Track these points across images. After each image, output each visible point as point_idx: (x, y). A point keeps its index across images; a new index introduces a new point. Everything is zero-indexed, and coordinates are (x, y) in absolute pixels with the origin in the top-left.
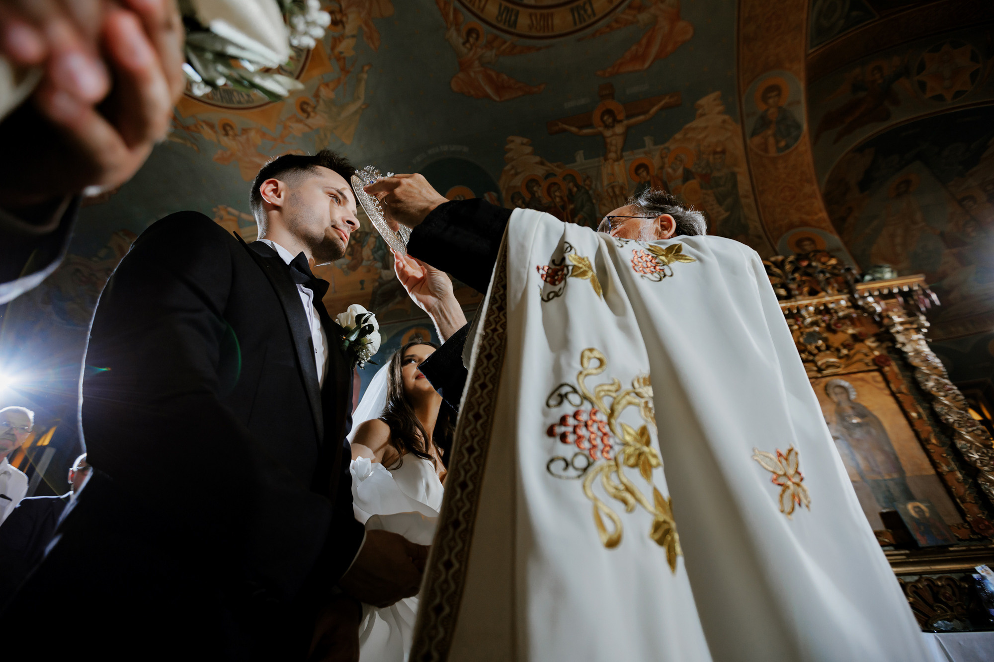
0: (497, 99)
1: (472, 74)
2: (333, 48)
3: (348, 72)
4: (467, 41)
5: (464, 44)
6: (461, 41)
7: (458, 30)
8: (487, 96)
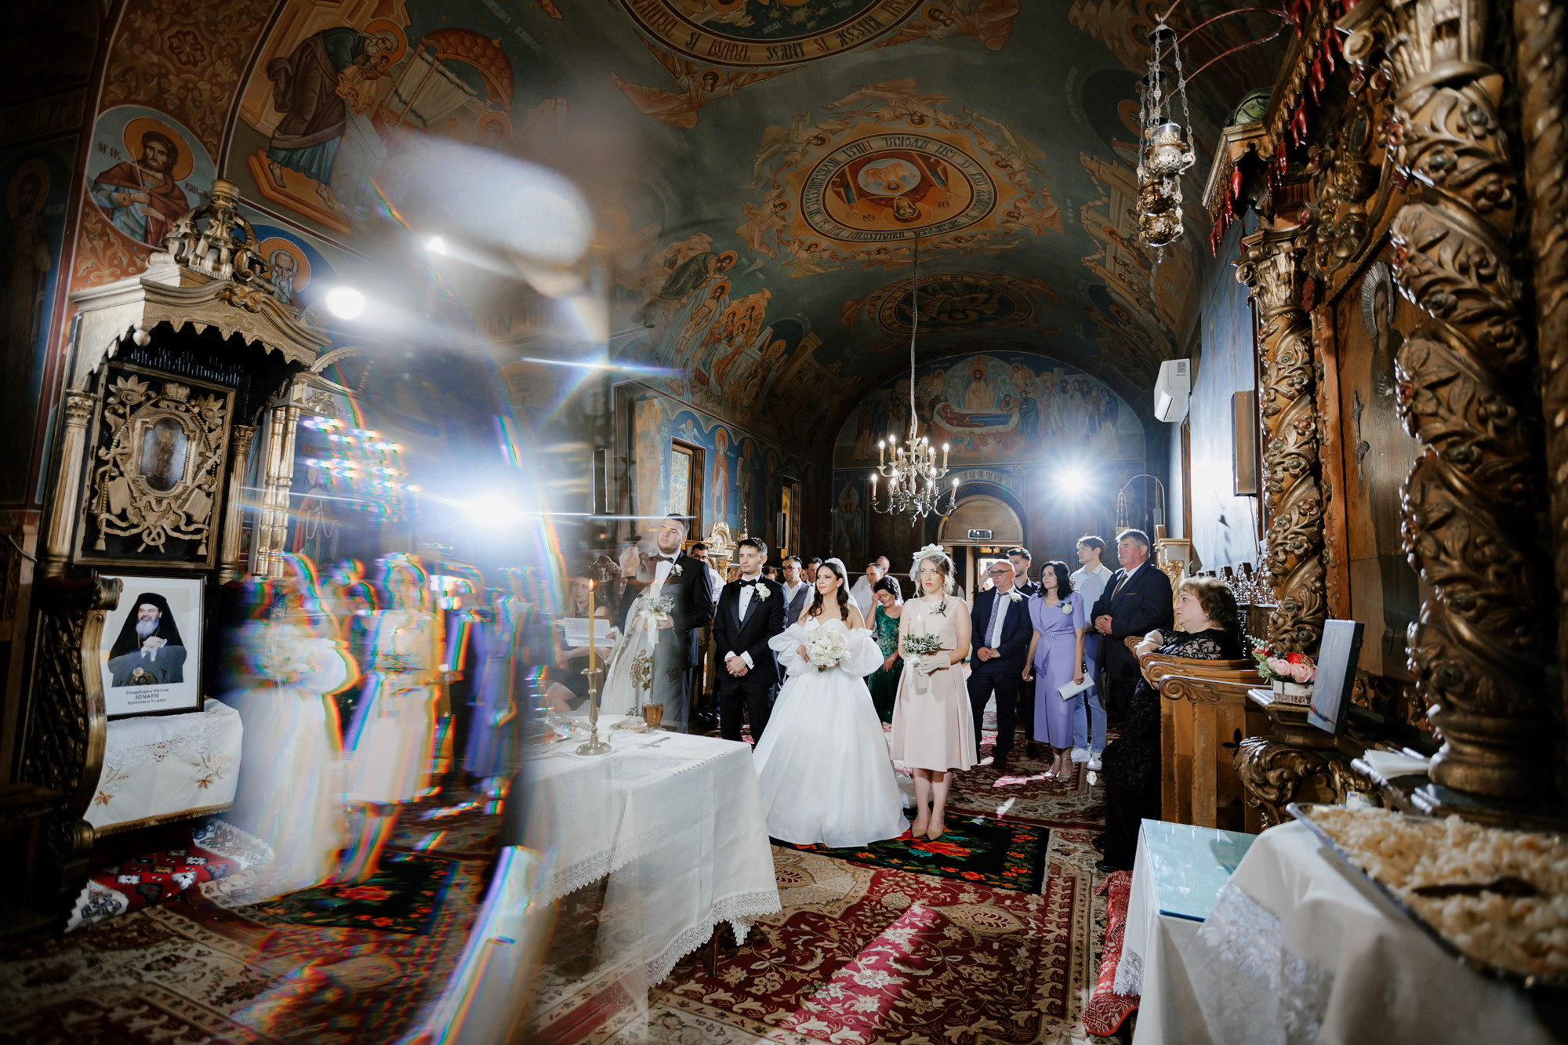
0: (1016, 11)
1: (982, 26)
2: (946, 128)
3: (970, 125)
4: (944, 22)
5: (946, 25)
6: (942, 27)
7: (930, 28)
8: (1012, 19)
